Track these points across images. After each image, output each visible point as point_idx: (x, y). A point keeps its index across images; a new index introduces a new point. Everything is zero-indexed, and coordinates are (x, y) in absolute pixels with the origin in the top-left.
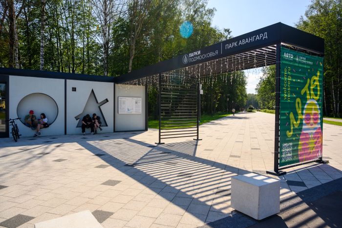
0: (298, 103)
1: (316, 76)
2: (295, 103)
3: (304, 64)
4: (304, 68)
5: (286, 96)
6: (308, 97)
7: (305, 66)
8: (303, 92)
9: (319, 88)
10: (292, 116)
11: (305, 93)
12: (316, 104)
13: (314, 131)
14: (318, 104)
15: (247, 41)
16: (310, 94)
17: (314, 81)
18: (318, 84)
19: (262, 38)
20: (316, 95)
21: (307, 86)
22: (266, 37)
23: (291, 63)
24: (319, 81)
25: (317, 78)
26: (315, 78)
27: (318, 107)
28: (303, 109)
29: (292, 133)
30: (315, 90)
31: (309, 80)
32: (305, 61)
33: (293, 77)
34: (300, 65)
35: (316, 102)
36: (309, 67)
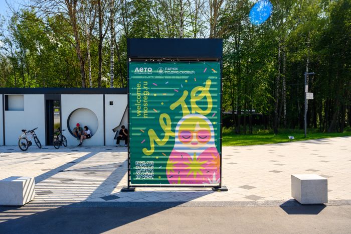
0: (165, 119)
1: (204, 86)
2: (158, 119)
3: (175, 75)
5: (140, 112)
6: (185, 112)
7: (178, 78)
8: (173, 106)
9: (210, 100)
10: (152, 133)
11: (180, 108)
13: (202, 151)
14: (210, 119)
16: (190, 108)
17: (199, 92)
18: (209, 95)
20: (204, 109)
21: (183, 99)
23: (149, 77)
24: (211, 91)
25: (205, 89)
26: (200, 88)
27: (209, 123)
28: (174, 126)
29: (152, 151)
30: (202, 103)
31: (186, 93)
32: (177, 72)
33: (150, 91)
34: (166, 77)
35: (205, 118)
36: (187, 77)
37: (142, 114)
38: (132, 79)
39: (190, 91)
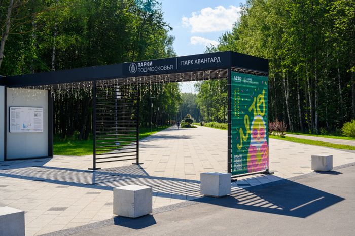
0: (246, 119)
1: (262, 94)
2: (244, 119)
3: (251, 84)
4: (251, 88)
5: (236, 113)
6: (255, 114)
7: (252, 86)
8: (250, 109)
9: (264, 105)
10: (241, 131)
11: (252, 110)
12: (262, 120)
13: (261, 145)
14: (264, 120)
15: (202, 61)
16: (257, 111)
17: (260, 99)
18: (264, 101)
19: (216, 61)
20: (262, 112)
21: (254, 103)
22: (220, 61)
23: (240, 85)
24: (265, 99)
25: (262, 96)
27: (264, 123)
29: (241, 146)
30: (261, 107)
31: (255, 98)
32: (252, 82)
33: (242, 97)
34: (248, 86)
35: (262, 118)
36: (255, 87)
37: (237, 115)
38: (233, 85)
39: (257, 98)
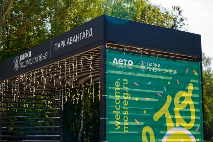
0: (148, 134)
1: (187, 91)
2: (140, 134)
3: (158, 73)
4: (158, 79)
5: (119, 123)
6: (169, 124)
7: (161, 77)
8: (157, 116)
9: (193, 110)
11: (163, 119)
12: (189, 135)
14: (193, 135)
15: (75, 39)
16: (174, 120)
17: (182, 99)
18: (191, 103)
20: (188, 121)
21: (166, 106)
22: (92, 35)
23: (130, 74)
24: (193, 99)
25: (189, 95)
26: (184, 94)
27: (194, 140)
30: (185, 113)
31: (169, 99)
32: (159, 70)
34: (149, 76)
35: (189, 132)
36: (170, 78)
37: (122, 126)
38: (110, 74)
39: (173, 97)
